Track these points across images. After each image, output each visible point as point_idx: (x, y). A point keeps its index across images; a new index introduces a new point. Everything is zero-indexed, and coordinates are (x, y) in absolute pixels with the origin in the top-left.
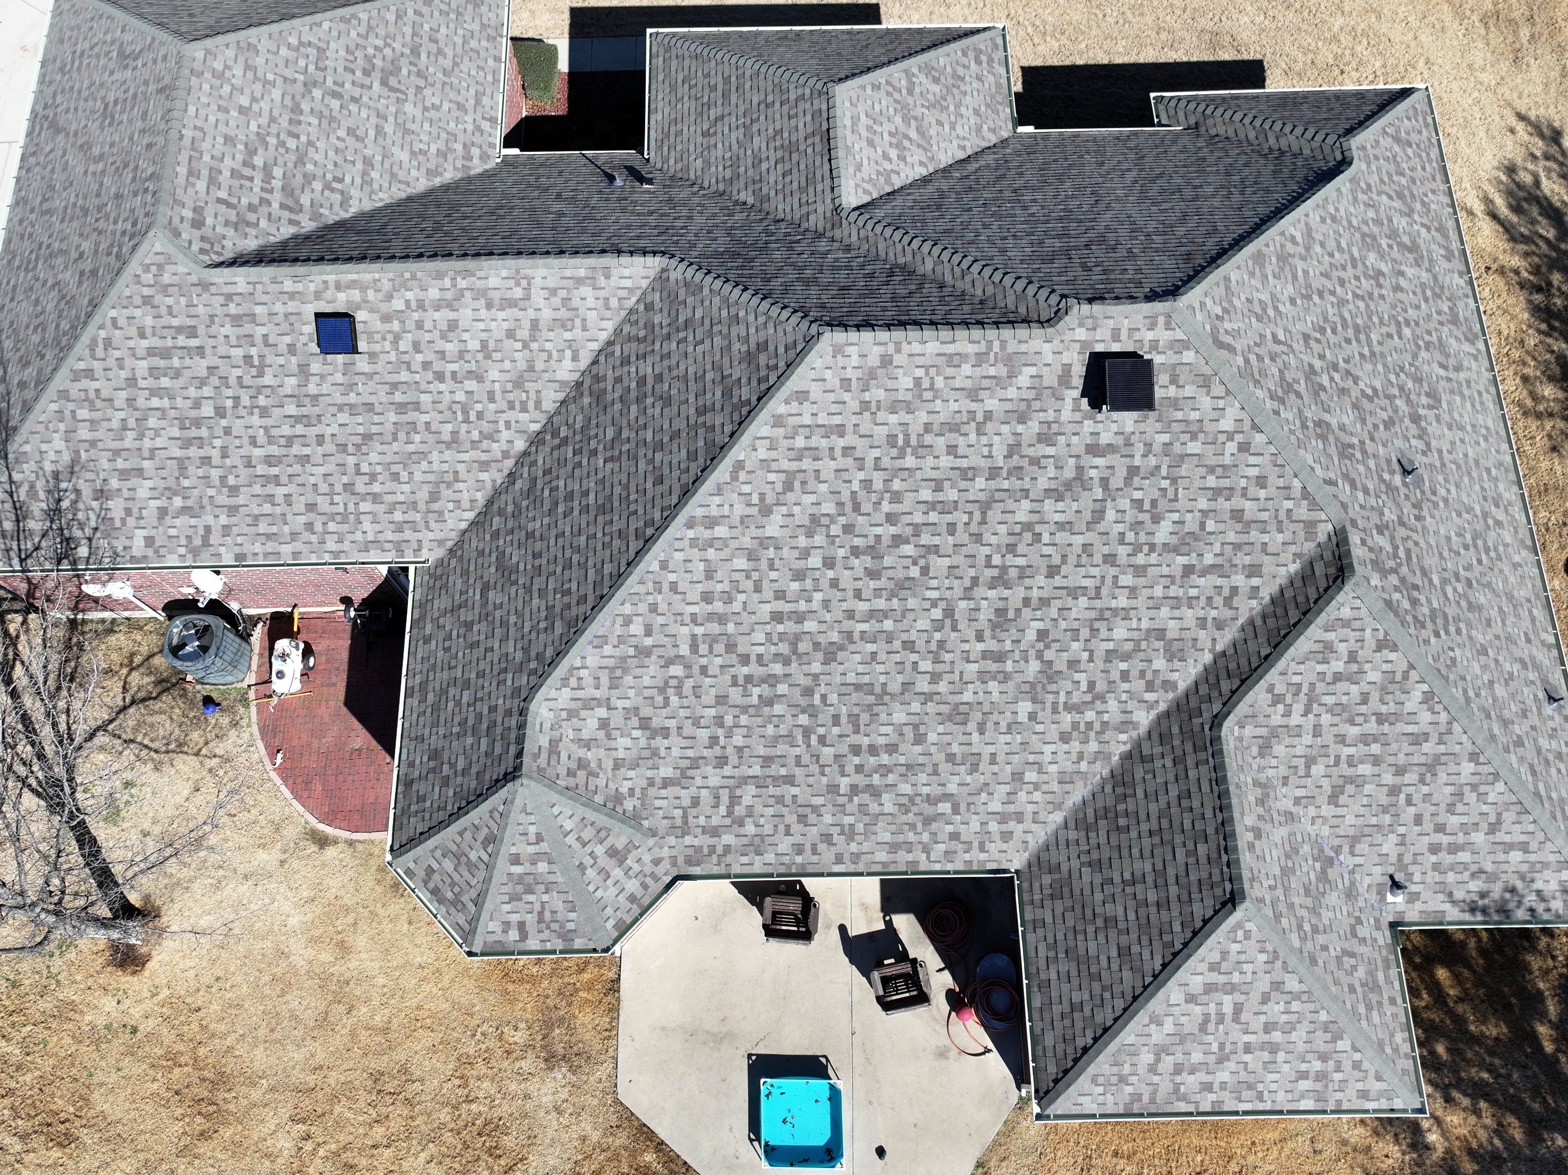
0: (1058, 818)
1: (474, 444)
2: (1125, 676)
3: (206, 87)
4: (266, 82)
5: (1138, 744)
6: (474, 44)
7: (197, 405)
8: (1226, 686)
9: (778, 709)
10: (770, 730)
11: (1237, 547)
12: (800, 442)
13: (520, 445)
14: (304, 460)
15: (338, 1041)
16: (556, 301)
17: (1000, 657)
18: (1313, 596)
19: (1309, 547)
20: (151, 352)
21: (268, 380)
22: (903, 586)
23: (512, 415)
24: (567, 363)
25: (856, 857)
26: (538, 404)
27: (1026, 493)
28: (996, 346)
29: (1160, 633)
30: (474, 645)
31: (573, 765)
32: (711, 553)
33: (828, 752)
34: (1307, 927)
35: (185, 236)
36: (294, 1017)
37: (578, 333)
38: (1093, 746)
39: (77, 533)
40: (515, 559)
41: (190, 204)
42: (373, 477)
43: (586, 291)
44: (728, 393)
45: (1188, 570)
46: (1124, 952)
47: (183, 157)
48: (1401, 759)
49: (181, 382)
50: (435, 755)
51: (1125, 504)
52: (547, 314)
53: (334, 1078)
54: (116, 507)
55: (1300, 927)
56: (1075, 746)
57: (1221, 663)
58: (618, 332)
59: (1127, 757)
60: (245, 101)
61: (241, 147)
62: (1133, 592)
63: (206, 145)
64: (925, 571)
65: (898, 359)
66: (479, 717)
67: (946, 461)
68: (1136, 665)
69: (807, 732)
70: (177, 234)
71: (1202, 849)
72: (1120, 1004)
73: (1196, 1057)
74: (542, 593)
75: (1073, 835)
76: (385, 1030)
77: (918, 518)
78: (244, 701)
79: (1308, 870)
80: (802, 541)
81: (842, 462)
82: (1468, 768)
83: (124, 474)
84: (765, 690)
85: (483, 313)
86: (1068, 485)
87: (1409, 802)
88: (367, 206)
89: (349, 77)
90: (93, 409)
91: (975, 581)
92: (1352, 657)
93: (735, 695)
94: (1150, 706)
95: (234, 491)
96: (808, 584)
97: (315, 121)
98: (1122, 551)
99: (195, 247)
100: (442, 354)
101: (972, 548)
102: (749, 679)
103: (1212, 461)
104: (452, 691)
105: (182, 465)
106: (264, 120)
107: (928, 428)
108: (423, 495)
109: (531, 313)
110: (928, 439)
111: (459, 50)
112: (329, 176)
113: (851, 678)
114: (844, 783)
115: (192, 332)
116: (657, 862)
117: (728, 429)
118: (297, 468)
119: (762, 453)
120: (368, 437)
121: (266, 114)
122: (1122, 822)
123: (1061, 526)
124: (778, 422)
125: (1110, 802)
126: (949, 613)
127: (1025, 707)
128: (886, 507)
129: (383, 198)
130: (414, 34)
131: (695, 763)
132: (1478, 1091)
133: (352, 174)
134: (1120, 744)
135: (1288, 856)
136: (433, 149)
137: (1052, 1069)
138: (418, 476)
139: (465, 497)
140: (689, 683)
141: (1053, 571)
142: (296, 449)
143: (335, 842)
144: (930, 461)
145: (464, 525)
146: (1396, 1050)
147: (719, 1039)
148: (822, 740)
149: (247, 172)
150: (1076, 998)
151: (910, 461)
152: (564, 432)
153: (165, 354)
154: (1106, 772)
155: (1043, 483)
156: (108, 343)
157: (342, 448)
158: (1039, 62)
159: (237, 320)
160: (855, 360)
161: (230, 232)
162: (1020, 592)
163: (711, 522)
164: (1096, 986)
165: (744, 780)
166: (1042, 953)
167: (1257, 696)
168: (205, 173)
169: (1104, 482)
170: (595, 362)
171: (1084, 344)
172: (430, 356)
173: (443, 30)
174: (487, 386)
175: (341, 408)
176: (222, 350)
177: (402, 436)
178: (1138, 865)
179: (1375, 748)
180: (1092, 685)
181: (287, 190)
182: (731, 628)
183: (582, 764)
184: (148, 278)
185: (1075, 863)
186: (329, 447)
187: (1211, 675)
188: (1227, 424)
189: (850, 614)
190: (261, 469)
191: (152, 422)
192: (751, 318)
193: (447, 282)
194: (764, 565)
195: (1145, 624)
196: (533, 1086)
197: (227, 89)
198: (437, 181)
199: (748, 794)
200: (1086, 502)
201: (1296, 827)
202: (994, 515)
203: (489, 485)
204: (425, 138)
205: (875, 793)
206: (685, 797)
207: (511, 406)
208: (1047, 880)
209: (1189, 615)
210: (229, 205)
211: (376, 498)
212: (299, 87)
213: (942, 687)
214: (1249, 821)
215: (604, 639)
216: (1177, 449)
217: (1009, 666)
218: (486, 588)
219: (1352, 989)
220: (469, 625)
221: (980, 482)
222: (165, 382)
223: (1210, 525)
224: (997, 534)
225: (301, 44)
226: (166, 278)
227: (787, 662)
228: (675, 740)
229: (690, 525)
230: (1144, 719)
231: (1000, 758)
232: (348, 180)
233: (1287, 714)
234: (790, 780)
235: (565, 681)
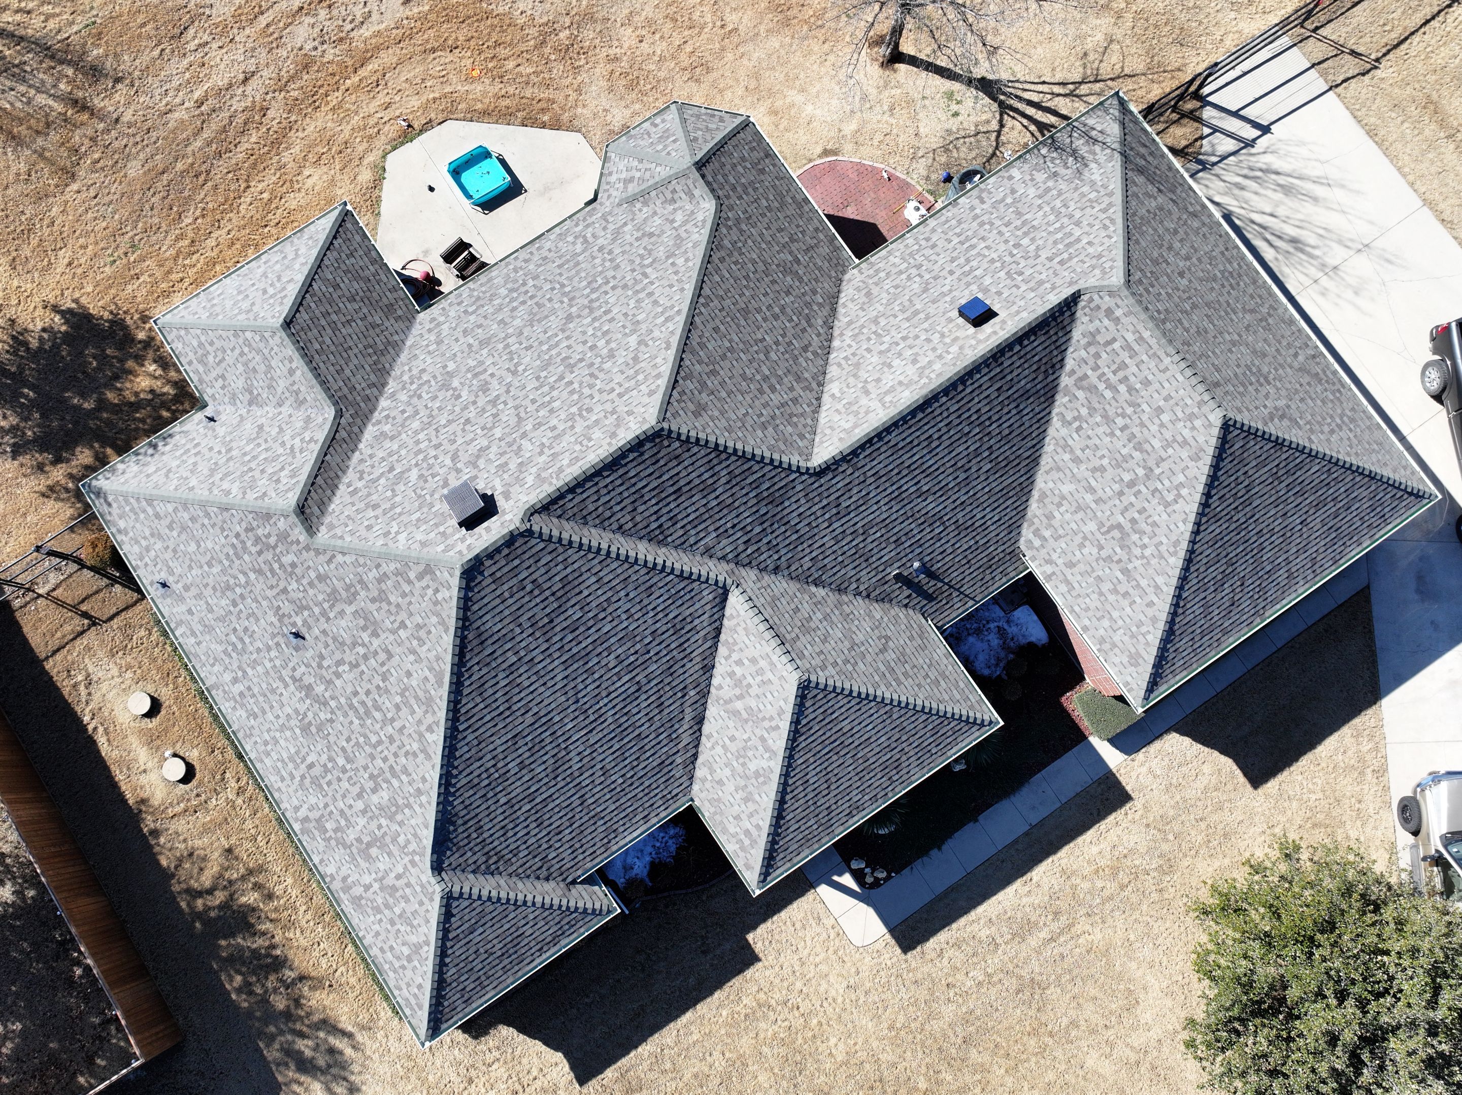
0: (408, 343)
1: (863, 326)
2: (403, 412)
3: (1189, 402)
4: (1169, 445)
5: (381, 393)
6: (1106, 623)
7: (1033, 240)
8: (343, 434)
9: (584, 283)
10: (583, 275)
11: (369, 495)
12: (641, 377)
13: (836, 343)
14: (953, 260)
15: (742, 73)
16: (862, 411)
17: (476, 375)
18: (313, 494)
19: (327, 520)
20: (1078, 240)
21: (1002, 274)
22: (546, 366)
23: (850, 351)
24: (836, 391)
25: (507, 265)
26: (839, 365)
27: (500, 440)
28: (554, 481)
29: (392, 438)
30: (780, 230)
31: (676, 196)
32: (660, 309)
33: (547, 286)
34: (246, 350)
35: (1107, 298)
36: (773, 68)
37: (840, 406)
38: (406, 378)
39: (1055, 155)
40: (788, 279)
41: (1124, 320)
42: (909, 278)
43: (847, 426)
44: (703, 385)
45: (392, 469)
46: (337, 287)
47: (1153, 342)
48: (231, 463)
49: (1050, 242)
50: (762, 171)
51: (441, 471)
52: (864, 401)
53: (730, 56)
54: (1040, 177)
55: (250, 346)
56: (415, 372)
57: (352, 446)
58: (816, 420)
59: (384, 385)
60: (1165, 418)
61: (1138, 386)
62: (418, 442)
63: (1152, 365)
64: (538, 378)
65: (608, 440)
66: (747, 194)
67: (554, 422)
68: (399, 420)
69: (563, 286)
70: (1111, 293)
71: (317, 346)
72: (326, 262)
73: (278, 267)
74: (754, 262)
75: (396, 337)
76: (721, 91)
77: (555, 393)
78: (931, 192)
79: (259, 384)
80: (613, 345)
81: (612, 385)
82: (193, 482)
83: (1048, 190)
84: (595, 285)
85: (902, 378)
86: (478, 457)
87: (219, 452)
88: (1051, 431)
89: (1138, 506)
90: (1090, 200)
91: (508, 392)
92: (278, 481)
93: (611, 273)
94: (383, 409)
95: (982, 224)
96: (599, 334)
97: (1124, 451)
98: (433, 453)
99: (1096, 297)
100: (911, 347)
101: (518, 402)
102: (607, 282)
103: (402, 518)
104: (776, 204)
105: (1019, 214)
106: (1145, 417)
107: (573, 427)
108: (875, 291)
109: (873, 396)
110: (570, 423)
111: (1109, 607)
112: (1085, 425)
113: (552, 318)
114: (531, 283)
115: (1062, 263)
116: (609, 197)
117: (687, 362)
118: (955, 254)
119: (659, 360)
120: (925, 290)
121: (1148, 423)
122: (370, 351)
123: (472, 440)
124: (658, 376)
125: (382, 359)
126: (514, 373)
127: (451, 366)
128: (576, 385)
129: (1049, 447)
130: (1138, 585)
131: (614, 240)
132: (136, 406)
133: (1076, 442)
134: (392, 386)
135: (272, 378)
136: (1056, 514)
137: (349, 225)
138: (884, 295)
139: (850, 305)
140: (638, 261)
141: (468, 421)
142: (962, 260)
143: (820, 156)
144: (563, 417)
145: (842, 295)
146: (179, 337)
147: (547, 189)
148: (553, 289)
149: (1121, 374)
150: (353, 260)
151: (574, 410)
152: (810, 355)
153: (1069, 245)
154: (393, 373)
155: (494, 449)
156: (1105, 227)
157: (935, 278)
158: (749, 973)
159: (1041, 283)
160: (632, 425)
161: (1091, 328)
162: (480, 404)
163: (667, 320)
164: (344, 267)
165: (584, 251)
166: (383, 277)
167: (321, 435)
168: (1136, 347)
169: (458, 471)
170: (819, 399)
171: (504, 513)
172: (917, 342)
173: (1128, 610)
174: (874, 353)
175: (951, 291)
176: (1039, 268)
177: (907, 304)
178: (350, 331)
179: (247, 458)
180: (420, 397)
181: (1093, 389)
182: (630, 293)
183: (673, 201)
184: (1107, 265)
185: (387, 324)
186: (945, 273)
187: (354, 440)
188: (402, 537)
189: (568, 338)
190: (975, 240)
191: (1052, 218)
192: (717, 432)
193: (933, 376)
194: (628, 324)
195: (404, 436)
196: (628, 113)
197: (1180, 415)
198: (1035, 494)
199: (579, 248)
200: (464, 457)
201: (274, 401)
202: (513, 421)
203: (841, 317)
204: (1068, 516)
205: (511, 290)
206: (611, 227)
207: (854, 354)
208: (400, 312)
209: (381, 454)
210: (1108, 343)
211: (901, 272)
212: (1151, 463)
213: (501, 346)
214: (298, 373)
215: (694, 247)
216: (425, 510)
217: (469, 375)
218: (798, 262)
219: (211, 343)
220: (792, 240)
221: (529, 427)
222: (1059, 235)
223: (389, 493)
224: (508, 416)
225: (1179, 496)
226: (1097, 272)
227: (591, 301)
228: (632, 240)
229: (679, 312)
230: (383, 403)
231: (453, 343)
232: (1075, 436)
233: (302, 440)
234: (559, 266)
235: (704, 221)
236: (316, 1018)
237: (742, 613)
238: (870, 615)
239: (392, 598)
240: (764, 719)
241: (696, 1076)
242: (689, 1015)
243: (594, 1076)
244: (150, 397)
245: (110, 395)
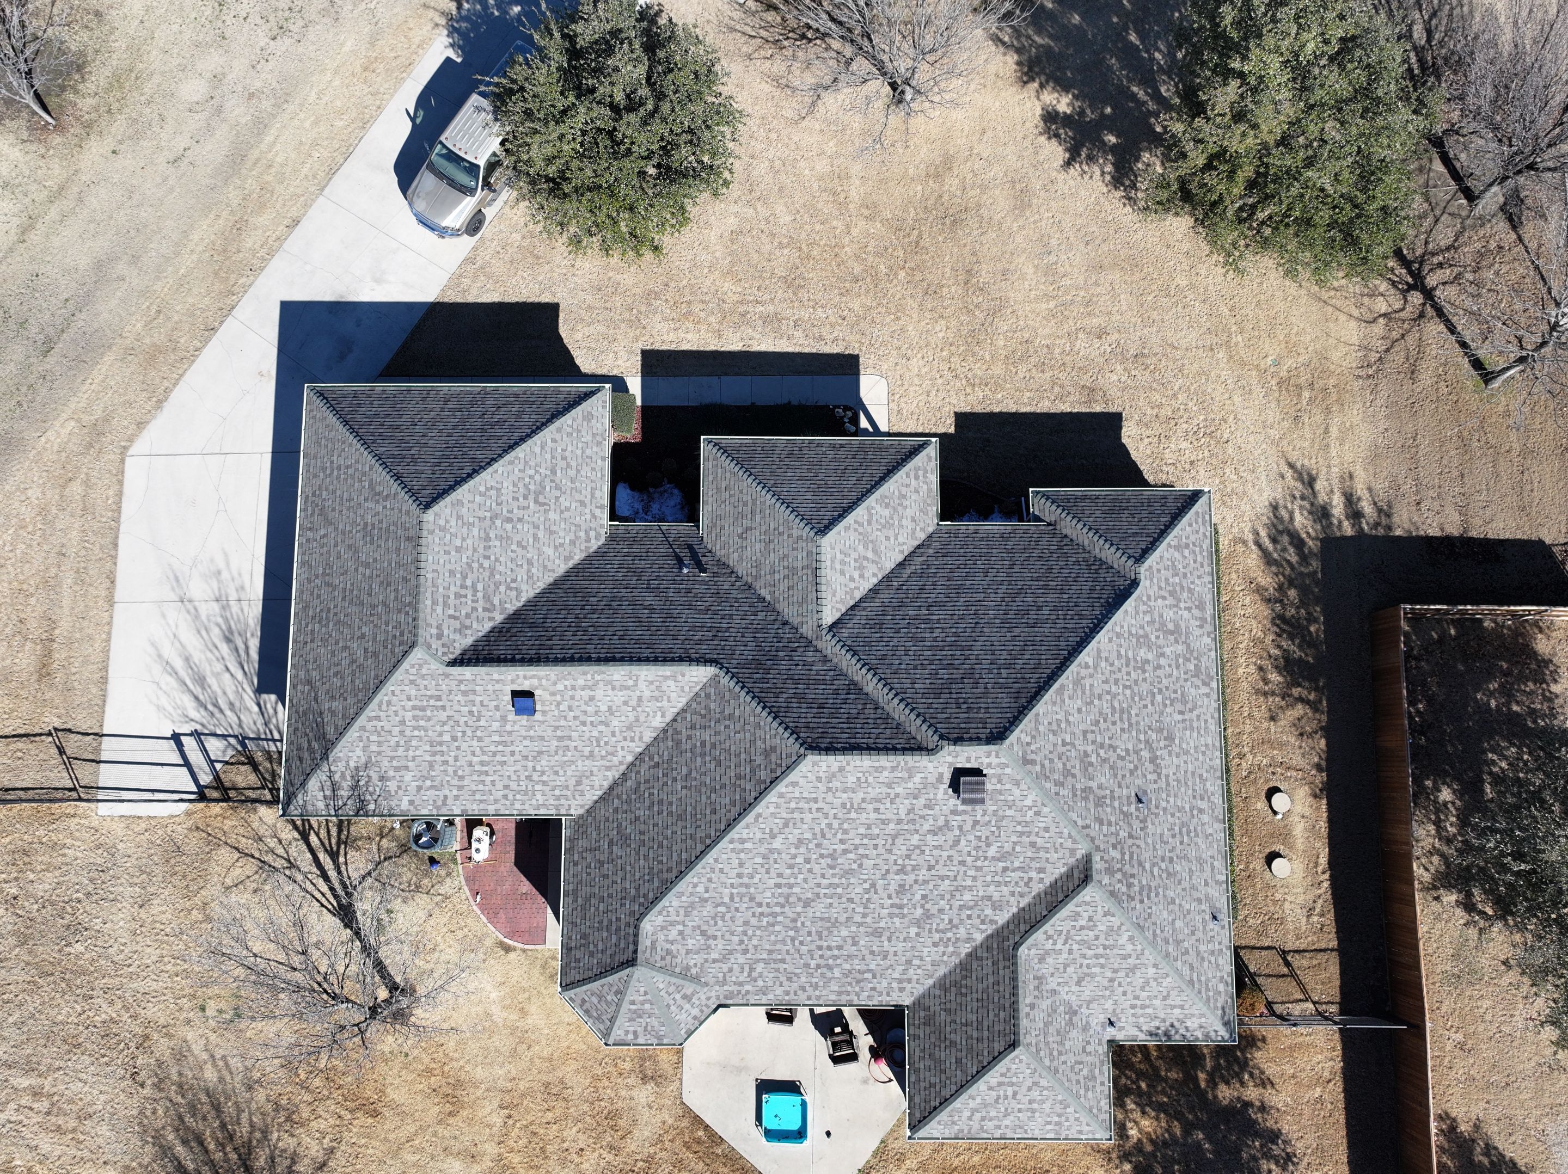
0: (930, 982)
1: (603, 758)
2: (969, 917)
3: (437, 540)
4: (470, 524)
5: (975, 949)
6: (588, 452)
7: (441, 735)
8: (1023, 928)
9: (777, 928)
10: (773, 938)
11: (1032, 859)
12: (793, 805)
13: (630, 759)
14: (503, 763)
15: (524, 1064)
16: (653, 687)
17: (901, 907)
18: (1071, 888)
19: (1072, 861)
20: (414, 708)
21: (482, 723)
22: (848, 873)
23: (625, 744)
24: (659, 718)
25: (818, 998)
26: (641, 738)
27: (917, 831)
28: (902, 763)
29: (989, 898)
30: (605, 877)
31: (664, 954)
32: (742, 855)
33: (804, 949)
34: (1055, 1053)
35: (434, 646)
36: (497, 1051)
37: (665, 703)
38: (951, 949)
39: (368, 797)
40: (628, 831)
41: (435, 624)
42: (543, 773)
43: (671, 683)
44: (753, 771)
45: (1005, 869)
46: (958, 1061)
47: (428, 595)
48: (1116, 966)
49: (431, 723)
50: (584, 936)
51: (971, 838)
52: (647, 694)
53: (523, 1085)
54: (392, 786)
55: (1051, 1054)
56: (941, 949)
57: (1022, 913)
58: (688, 704)
59: (969, 955)
60: (458, 542)
61: (458, 576)
62: (974, 878)
63: (440, 581)
64: (860, 866)
65: (848, 768)
66: (610, 921)
67: (873, 816)
68: (976, 912)
69: (793, 940)
70: (429, 647)
71: (1002, 1014)
72: (954, 1088)
73: (993, 1114)
74: (646, 857)
75: (938, 992)
76: (550, 1060)
77: (857, 841)
78: (454, 861)
79: (1061, 1020)
80: (793, 851)
81: (815, 815)
82: (1152, 971)
83: (397, 769)
84: (771, 919)
85: (610, 692)
86: (940, 829)
87: (1120, 984)
88: (532, 594)
89: (516, 504)
90: (379, 735)
91: (888, 871)
92: (1090, 919)
93: (754, 921)
94: (983, 931)
95: (461, 778)
96: (796, 871)
97: (498, 543)
98: (969, 860)
99: (440, 653)
100: (585, 712)
101: (887, 856)
102: (761, 914)
103: (1020, 819)
104: (593, 901)
105: (431, 765)
106: (470, 553)
107: (864, 800)
108: (572, 782)
109: (638, 693)
110: (864, 805)
111: (580, 460)
112: (509, 580)
113: (818, 914)
114: (813, 964)
115: (439, 698)
116: (708, 999)
117: (753, 794)
118: (499, 767)
119: (772, 809)
120: (540, 753)
121: (471, 548)
122: (964, 990)
123: (936, 847)
124: (781, 795)
125: (958, 979)
126: (873, 885)
127: (913, 931)
128: (839, 836)
129: (541, 585)
130: (553, 457)
131: (731, 952)
132: (1160, 1108)
133: (521, 574)
134: (965, 949)
135: (1049, 1015)
136: (567, 541)
137: (918, 1115)
138: (569, 773)
139: (597, 784)
140: (728, 916)
141: (930, 868)
142: (498, 758)
143: (515, 949)
144: (864, 816)
145: (596, 798)
146: (1100, 1110)
147: (739, 1070)
148: (801, 943)
149: (463, 592)
150: (933, 1080)
151: (853, 815)
152: (656, 759)
153: (423, 709)
154: (957, 961)
155: (926, 827)
156: (389, 703)
157: (526, 758)
158: (967, 409)
159: (465, 693)
160: (824, 768)
161: (457, 636)
162: (913, 877)
163: (743, 841)
164: (943, 1076)
165: (758, 961)
166: (917, 1053)
167: (1039, 936)
168: (441, 600)
169: (960, 828)
170: (675, 720)
171: (950, 764)
172: (578, 713)
173: (569, 449)
174: (611, 729)
175: (525, 738)
176: (456, 707)
177: (560, 752)
178: (969, 1016)
179: (1102, 961)
180: (951, 921)
181: (487, 598)
182: (752, 890)
183: (669, 952)
184: (414, 671)
185: (938, 1008)
186: (518, 757)
187: (1016, 919)
188: (1028, 802)
189: (819, 885)
190: (477, 768)
191: (414, 743)
192: (767, 728)
193: (589, 677)
194: (771, 861)
195: (981, 894)
196: (634, 1093)
197: (448, 536)
198: (571, 564)
199: (760, 967)
200: (950, 836)
201: (1057, 998)
202: (899, 841)
203: (611, 779)
204: (562, 534)
205: (830, 968)
206: (725, 968)
207: (625, 739)
208: (922, 1014)
209: (1005, 890)
210: (455, 618)
211: (544, 783)
212: (488, 522)
213: (869, 920)
214: (1028, 1001)
215: (682, 894)
216: (1001, 813)
217: (905, 911)
218: (611, 843)
219: (1078, 1082)
220: (602, 863)
221: (892, 826)
222: (422, 723)
223: (1018, 849)
224: (900, 849)
225: (487, 489)
226: (424, 671)
227: (783, 906)
228: (720, 942)
229: (731, 842)
230: (979, 937)
231: (899, 953)
232: (519, 579)
233: (1055, 944)
234: (783, 961)
235: (660, 913)
236: (1274, 569)
237: (829, 607)
238: (741, 558)
239: (1060, 765)
240: (860, 534)
241: (1043, 371)
242: (1023, 410)
243: (1108, 413)
244: (1148, 1109)
245: (1178, 1131)
